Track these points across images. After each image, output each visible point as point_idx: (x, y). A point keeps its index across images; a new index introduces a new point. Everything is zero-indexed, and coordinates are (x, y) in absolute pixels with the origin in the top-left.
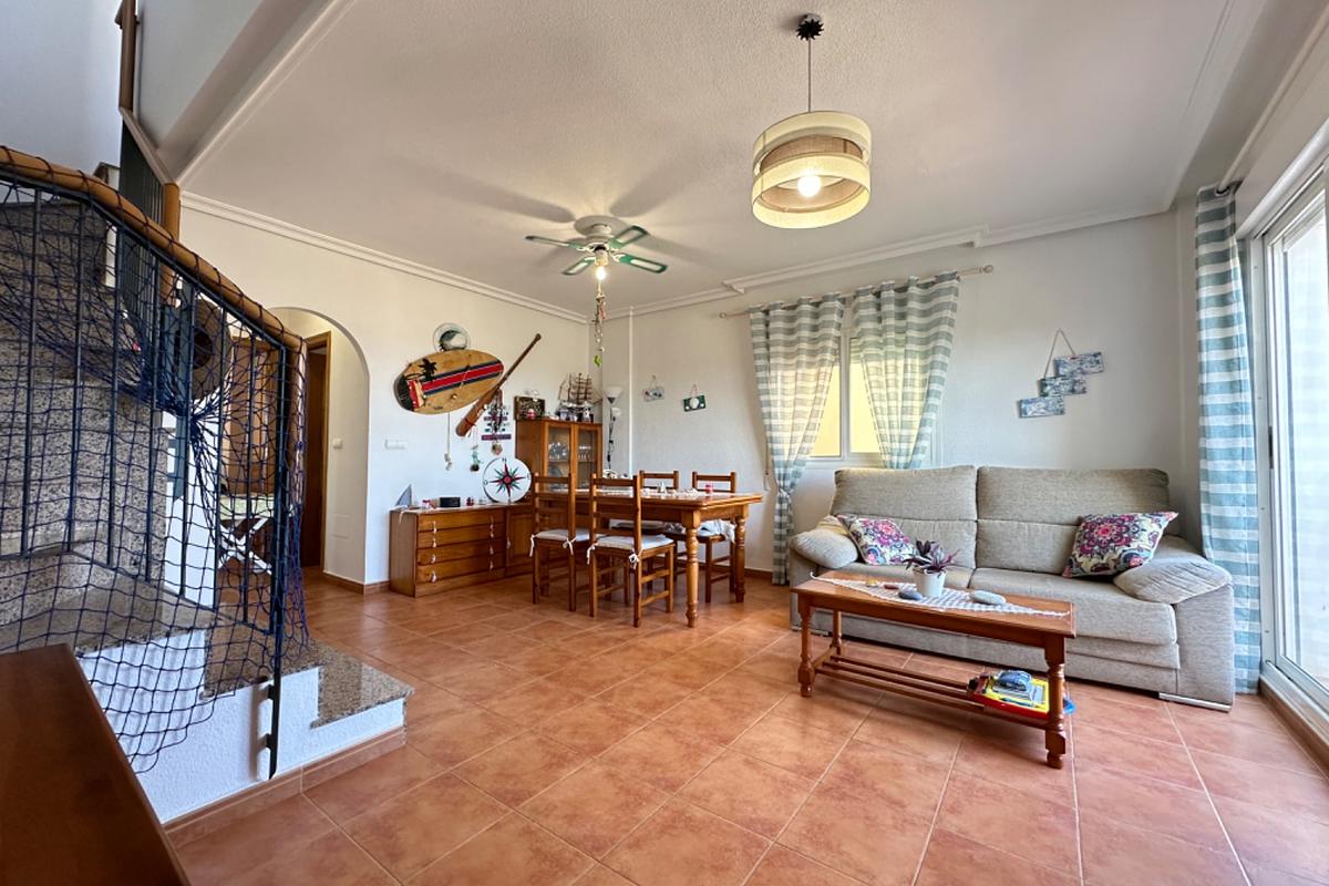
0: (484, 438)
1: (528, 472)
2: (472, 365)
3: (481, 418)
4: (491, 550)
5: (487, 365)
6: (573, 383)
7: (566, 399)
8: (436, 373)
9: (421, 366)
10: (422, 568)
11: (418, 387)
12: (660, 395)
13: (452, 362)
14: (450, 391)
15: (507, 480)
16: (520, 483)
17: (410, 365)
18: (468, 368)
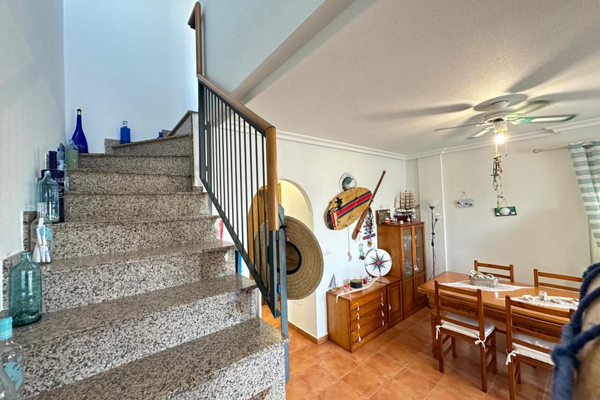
0: (364, 238)
1: (390, 257)
2: (358, 196)
3: (362, 226)
4: (383, 314)
5: (365, 194)
6: (402, 197)
7: (399, 207)
8: (343, 205)
9: (336, 202)
10: (353, 333)
11: (335, 215)
12: (471, 205)
13: (349, 196)
14: (348, 214)
15: (378, 263)
16: (386, 264)
17: (331, 202)
18: (356, 198)
